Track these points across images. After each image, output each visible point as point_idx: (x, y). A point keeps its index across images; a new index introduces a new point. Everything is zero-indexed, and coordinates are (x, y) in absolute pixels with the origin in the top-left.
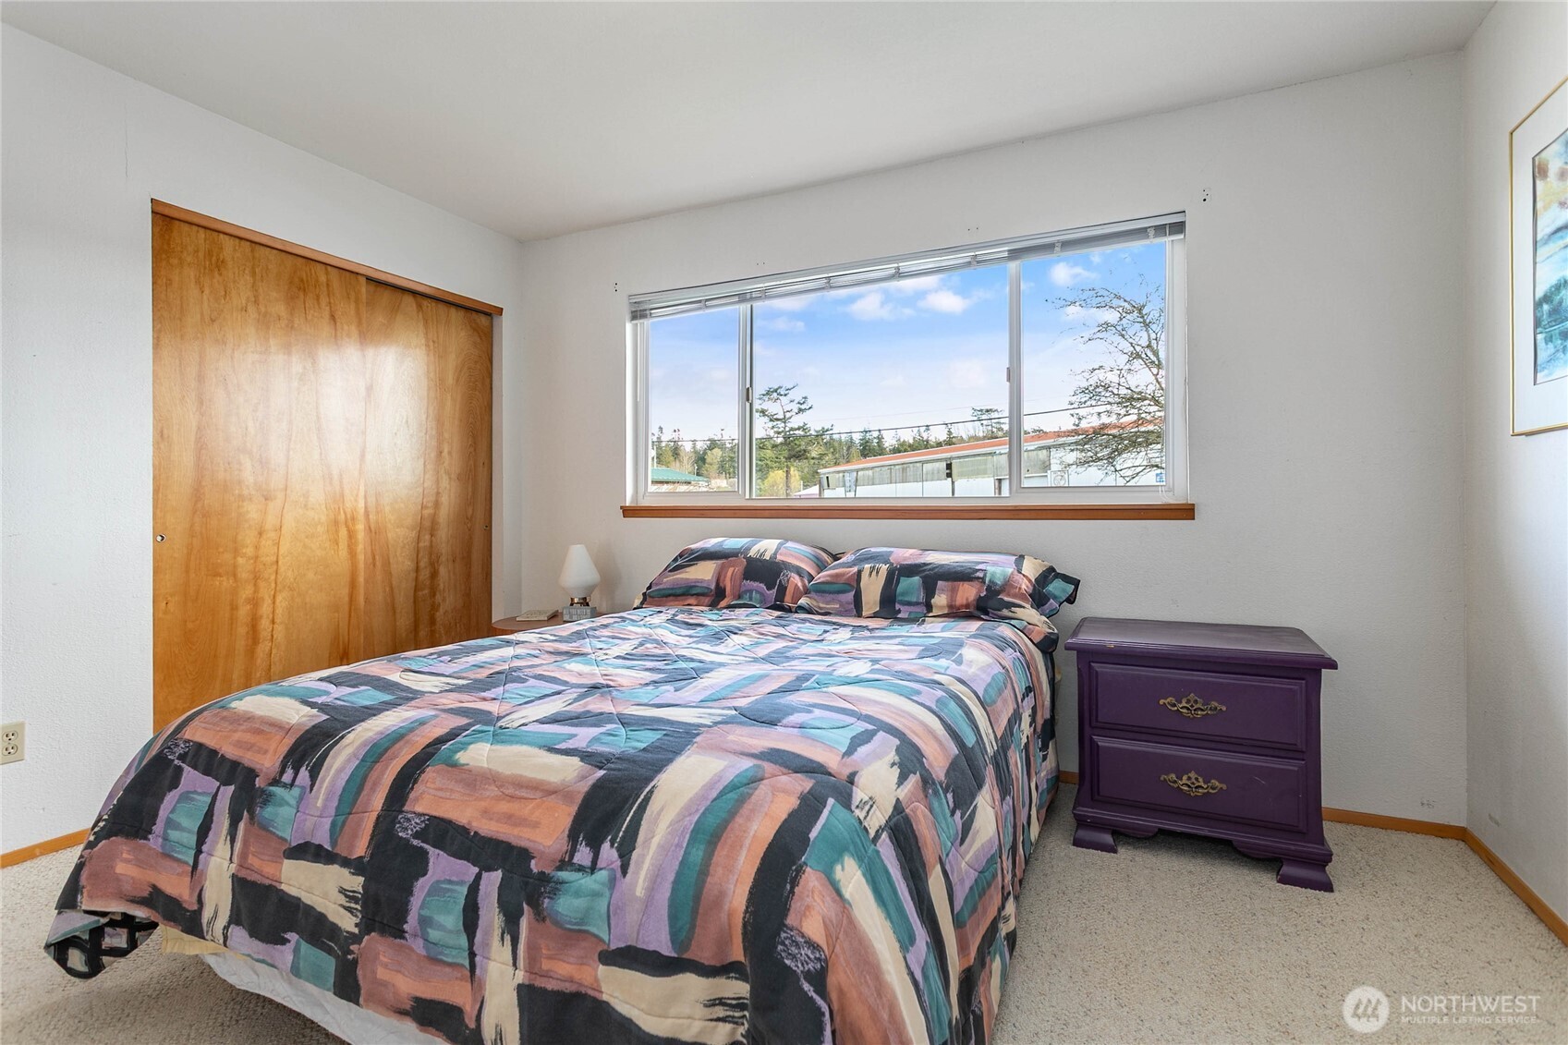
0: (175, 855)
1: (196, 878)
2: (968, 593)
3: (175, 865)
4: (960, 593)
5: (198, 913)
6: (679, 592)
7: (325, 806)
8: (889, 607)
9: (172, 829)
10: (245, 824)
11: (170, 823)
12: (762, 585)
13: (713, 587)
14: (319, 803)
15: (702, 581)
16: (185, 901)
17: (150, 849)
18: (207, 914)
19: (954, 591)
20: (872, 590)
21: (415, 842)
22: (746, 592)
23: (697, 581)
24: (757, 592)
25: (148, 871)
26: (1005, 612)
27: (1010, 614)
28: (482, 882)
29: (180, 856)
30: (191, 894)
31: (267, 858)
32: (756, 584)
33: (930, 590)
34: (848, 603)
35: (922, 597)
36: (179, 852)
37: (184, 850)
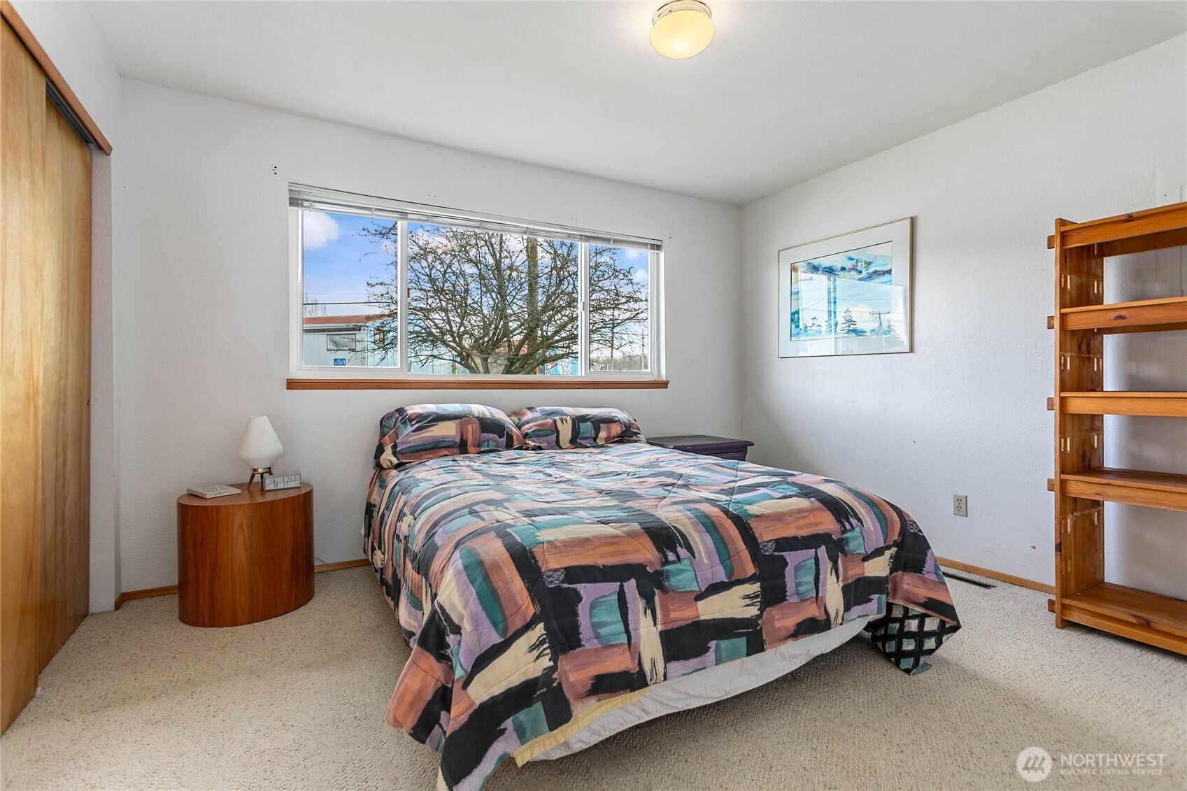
0: (613, 643)
1: (632, 650)
2: (616, 430)
3: (616, 649)
4: (612, 430)
5: (641, 672)
6: (429, 446)
7: (711, 562)
8: (576, 441)
9: (600, 628)
10: (659, 597)
11: (596, 626)
12: (495, 435)
13: (458, 440)
14: (706, 561)
15: (448, 437)
16: (631, 669)
17: (589, 650)
18: (647, 667)
19: (609, 429)
20: (566, 431)
21: (776, 554)
22: (484, 441)
23: (444, 437)
24: (493, 440)
25: (589, 669)
26: (635, 438)
27: (637, 439)
28: (818, 554)
29: (616, 642)
30: (633, 663)
31: (685, 608)
32: (491, 435)
33: (597, 430)
34: (553, 441)
35: (593, 435)
36: (614, 640)
37: (617, 636)
